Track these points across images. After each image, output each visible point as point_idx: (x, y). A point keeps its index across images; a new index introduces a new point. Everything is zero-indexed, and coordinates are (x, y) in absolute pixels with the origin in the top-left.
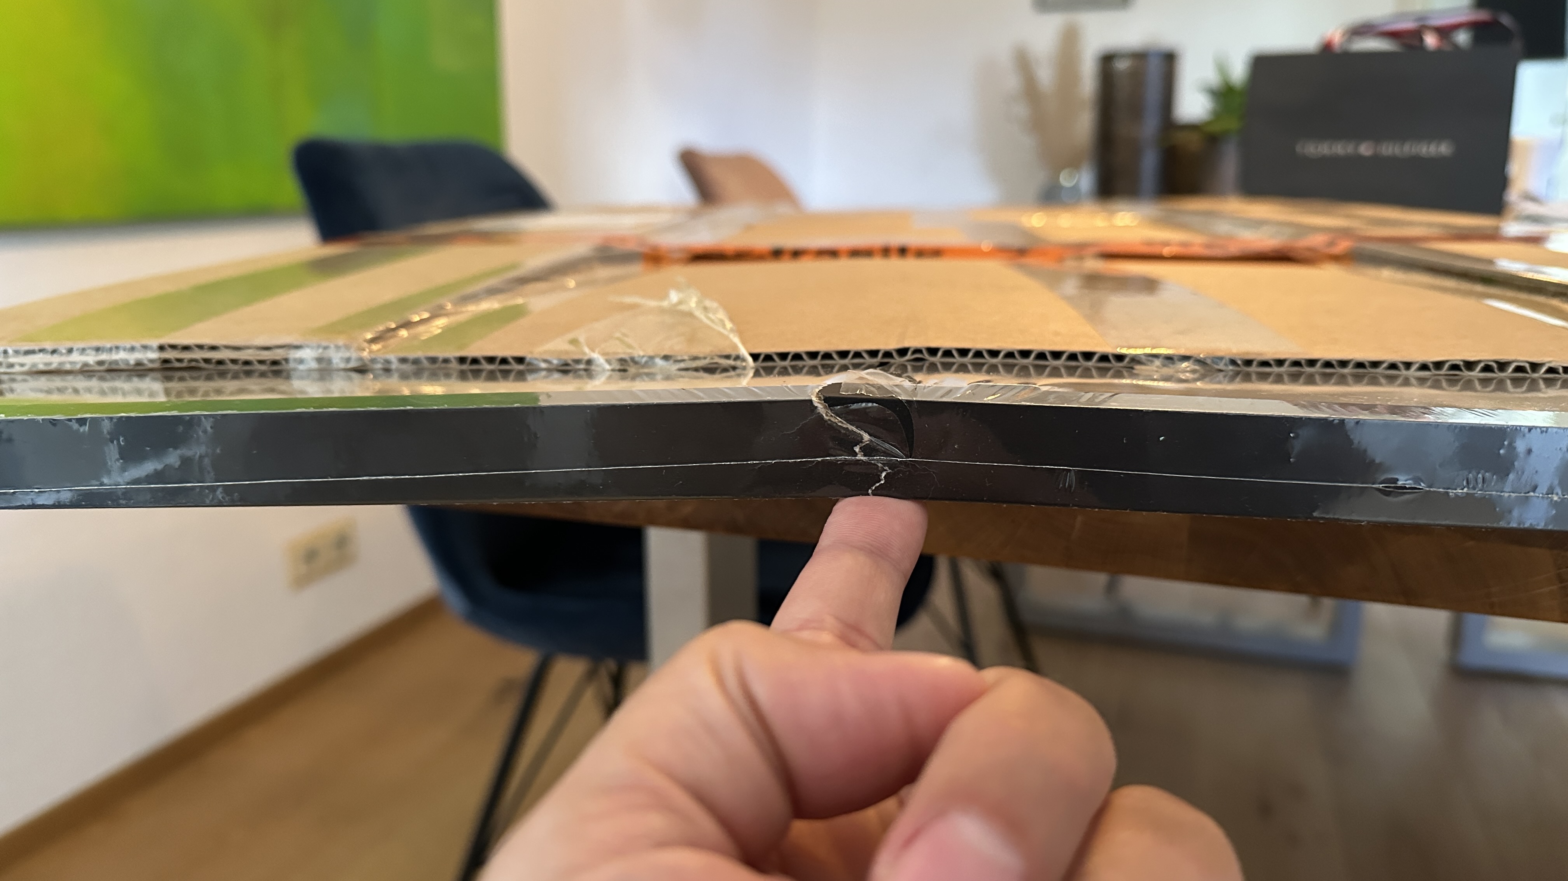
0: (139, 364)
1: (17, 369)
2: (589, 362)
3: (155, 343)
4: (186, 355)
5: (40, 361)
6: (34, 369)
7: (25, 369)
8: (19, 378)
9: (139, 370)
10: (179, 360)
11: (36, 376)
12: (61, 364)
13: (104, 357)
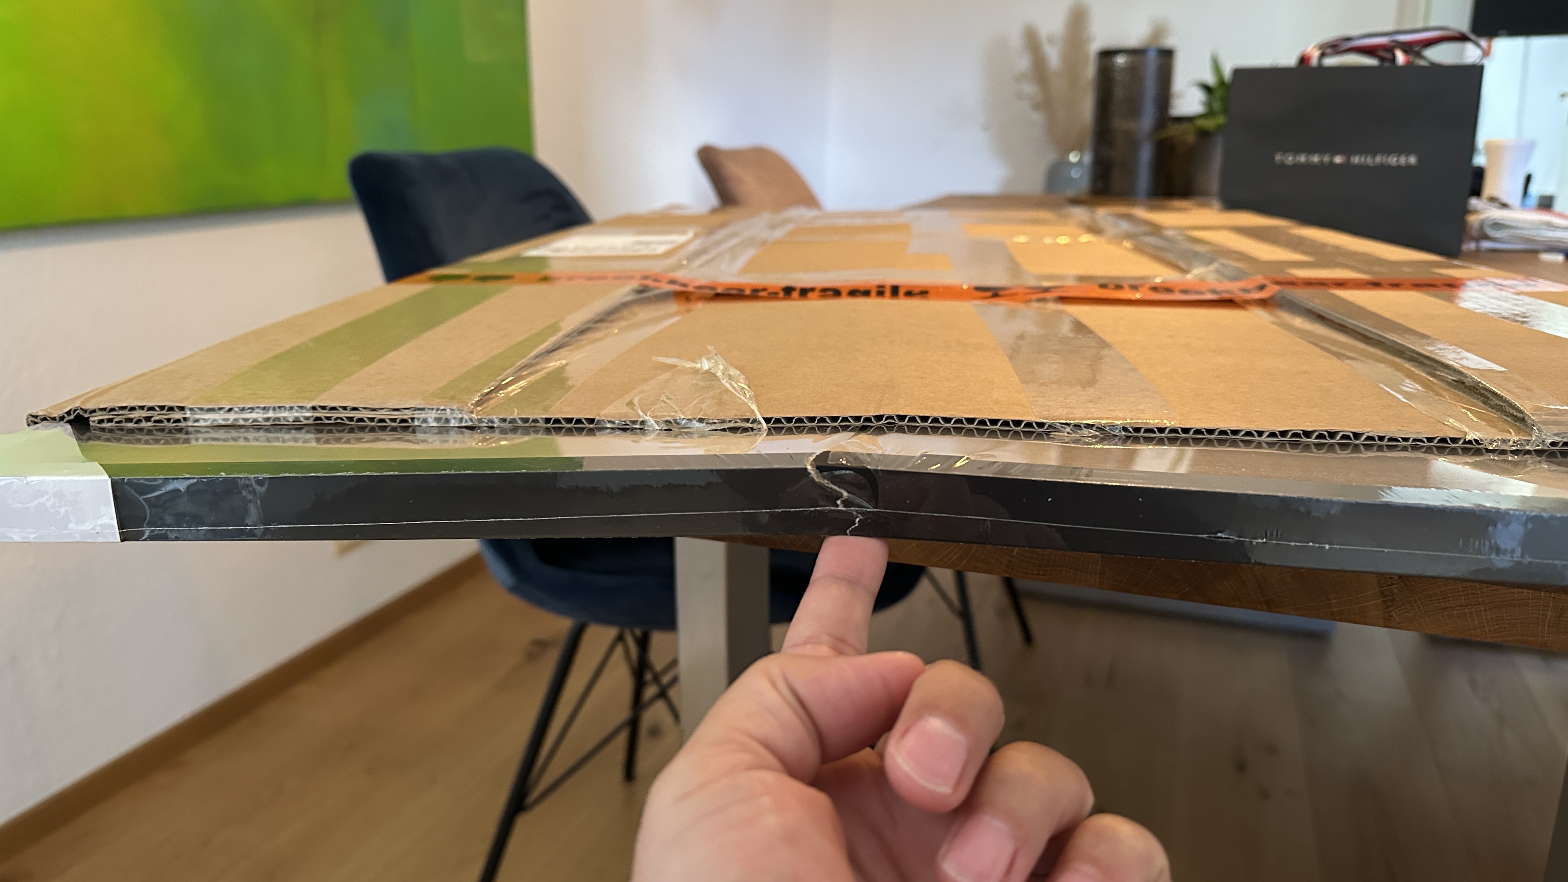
0: (297, 420)
1: (202, 423)
2: (643, 422)
3: (309, 405)
4: (334, 415)
5: (219, 418)
6: (215, 423)
7: (208, 423)
8: (203, 430)
9: (297, 426)
10: (329, 418)
11: (216, 429)
12: (236, 420)
13: (271, 414)
